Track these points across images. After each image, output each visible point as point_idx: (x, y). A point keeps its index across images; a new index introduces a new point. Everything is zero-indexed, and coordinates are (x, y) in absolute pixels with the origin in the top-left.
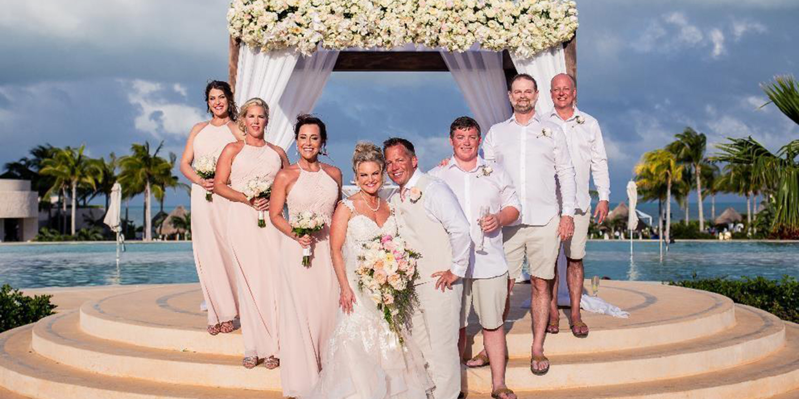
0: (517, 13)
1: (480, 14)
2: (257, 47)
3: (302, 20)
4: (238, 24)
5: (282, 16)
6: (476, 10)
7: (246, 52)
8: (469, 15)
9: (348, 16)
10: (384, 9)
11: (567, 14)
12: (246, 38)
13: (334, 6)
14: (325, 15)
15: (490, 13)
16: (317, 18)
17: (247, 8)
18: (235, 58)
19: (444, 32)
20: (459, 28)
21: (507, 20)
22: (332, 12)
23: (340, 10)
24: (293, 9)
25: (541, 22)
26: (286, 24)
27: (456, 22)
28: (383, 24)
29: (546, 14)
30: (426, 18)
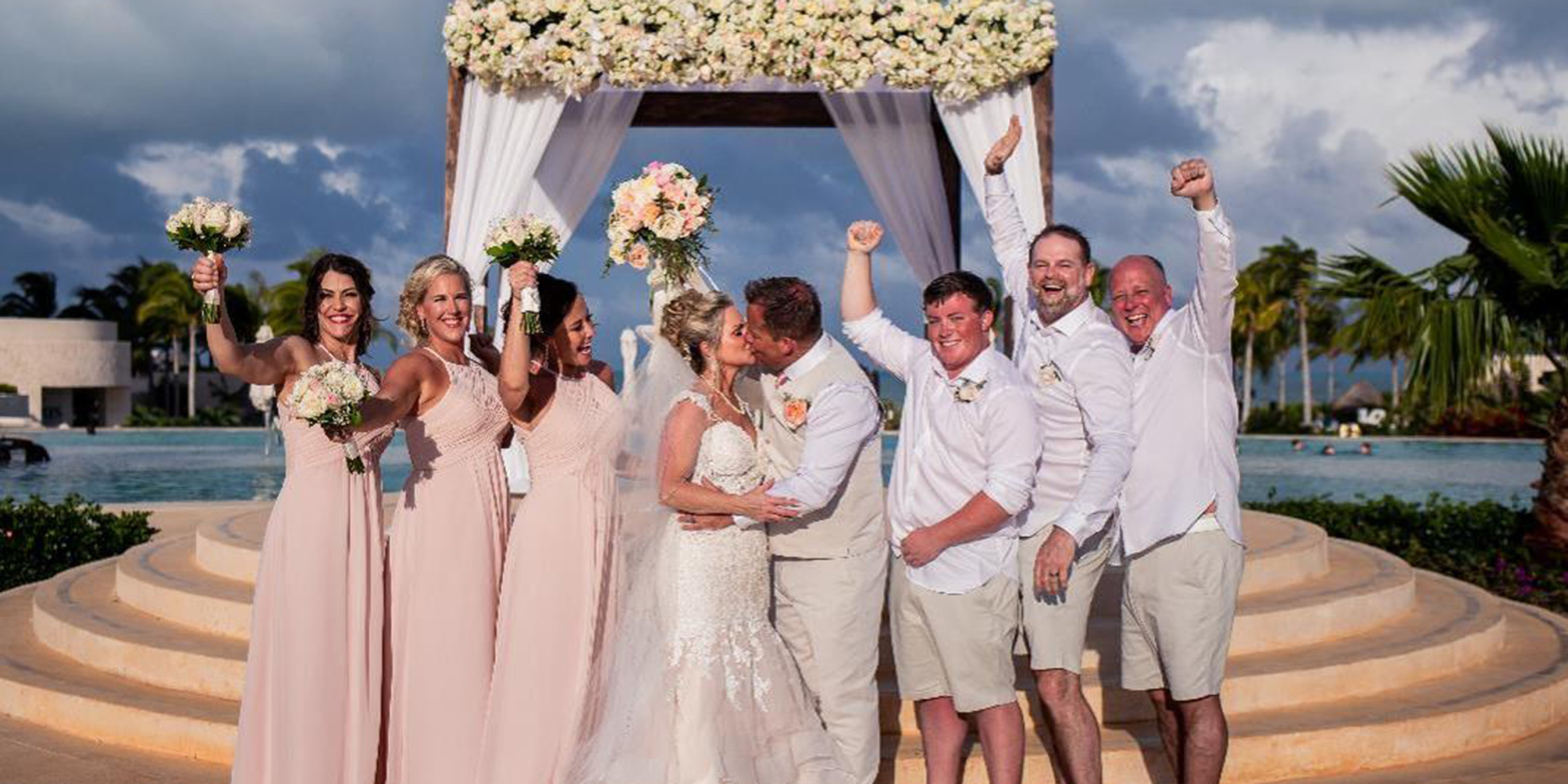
0: (947, 23)
1: (882, 24)
2: (495, 83)
3: (574, 36)
4: (462, 43)
5: (537, 29)
6: (876, 17)
7: (476, 92)
8: (864, 26)
9: (652, 28)
10: (715, 17)
11: (1037, 25)
12: (476, 67)
13: (628, 11)
14: (612, 27)
15: (901, 22)
16: (597, 33)
17: (477, 15)
18: (457, 101)
19: (819, 57)
20: (845, 49)
21: (931, 36)
22: (625, 22)
23: (637, 18)
24: (557, 17)
25: (989, 38)
26: (544, 42)
27: (841, 38)
28: (713, 43)
29: (999, 25)
30: (787, 33)
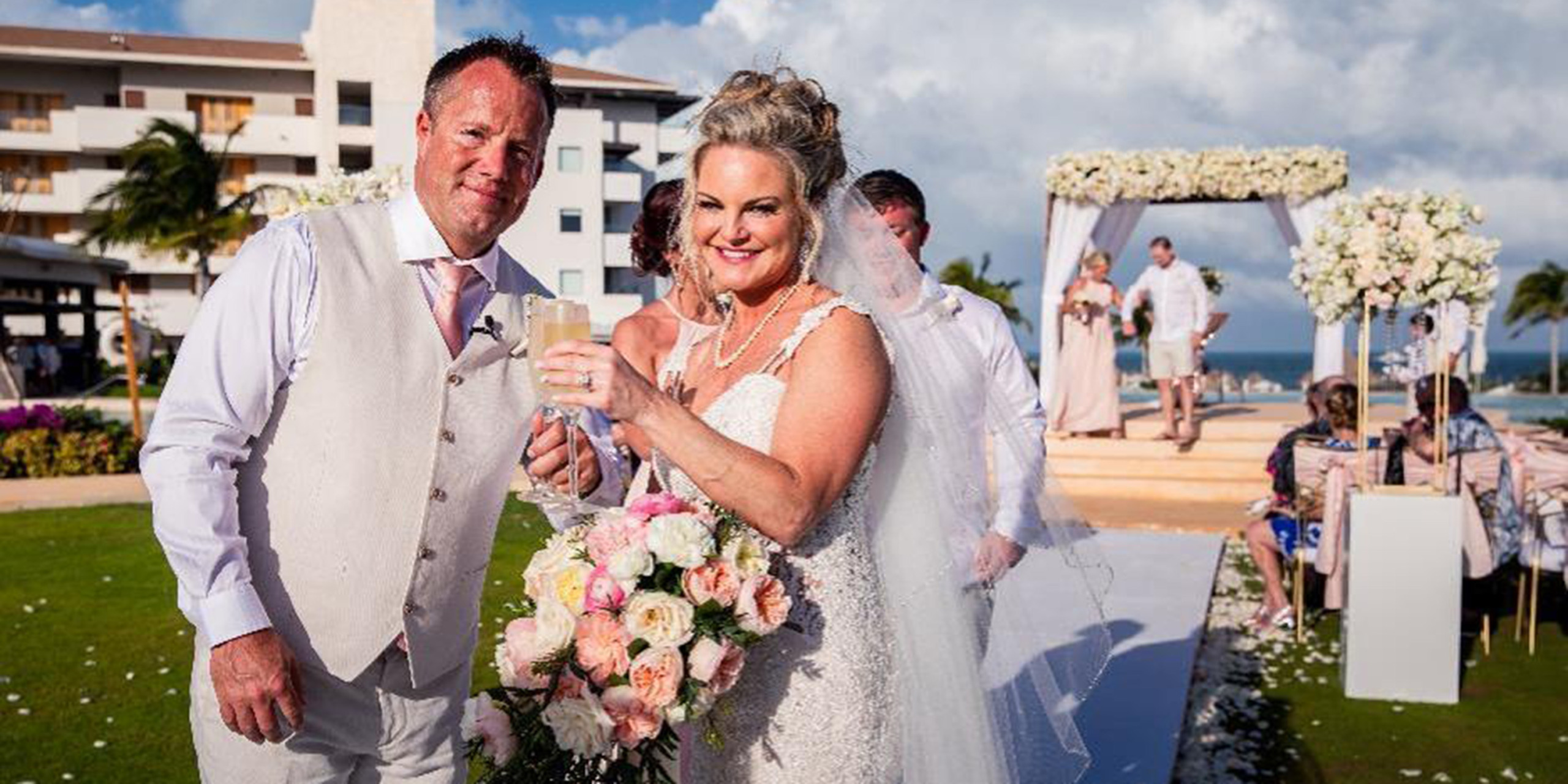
0: (1288, 165)
1: (1257, 167)
2: (1068, 199)
3: (1105, 178)
4: (1053, 182)
5: (1088, 175)
6: (1253, 163)
7: (1059, 204)
8: (1247, 168)
9: (1143, 172)
10: (1172, 167)
11: (1337, 163)
12: (1060, 193)
13: (1130, 165)
14: (1123, 174)
15: (1265, 165)
16: (1115, 177)
17: (1060, 169)
18: (1051, 209)
19: (1224, 184)
20: (1238, 180)
21: (1280, 171)
22: (1129, 170)
23: (1135, 168)
24: (1096, 169)
25: (1309, 172)
26: (1090, 181)
27: (1235, 174)
28: (1172, 179)
29: (1314, 165)
30: (1208, 173)
